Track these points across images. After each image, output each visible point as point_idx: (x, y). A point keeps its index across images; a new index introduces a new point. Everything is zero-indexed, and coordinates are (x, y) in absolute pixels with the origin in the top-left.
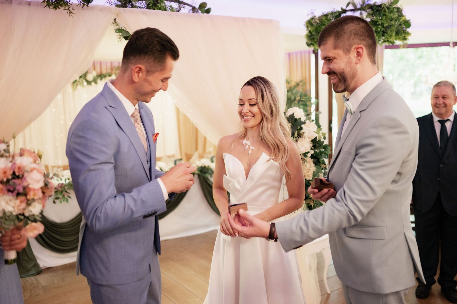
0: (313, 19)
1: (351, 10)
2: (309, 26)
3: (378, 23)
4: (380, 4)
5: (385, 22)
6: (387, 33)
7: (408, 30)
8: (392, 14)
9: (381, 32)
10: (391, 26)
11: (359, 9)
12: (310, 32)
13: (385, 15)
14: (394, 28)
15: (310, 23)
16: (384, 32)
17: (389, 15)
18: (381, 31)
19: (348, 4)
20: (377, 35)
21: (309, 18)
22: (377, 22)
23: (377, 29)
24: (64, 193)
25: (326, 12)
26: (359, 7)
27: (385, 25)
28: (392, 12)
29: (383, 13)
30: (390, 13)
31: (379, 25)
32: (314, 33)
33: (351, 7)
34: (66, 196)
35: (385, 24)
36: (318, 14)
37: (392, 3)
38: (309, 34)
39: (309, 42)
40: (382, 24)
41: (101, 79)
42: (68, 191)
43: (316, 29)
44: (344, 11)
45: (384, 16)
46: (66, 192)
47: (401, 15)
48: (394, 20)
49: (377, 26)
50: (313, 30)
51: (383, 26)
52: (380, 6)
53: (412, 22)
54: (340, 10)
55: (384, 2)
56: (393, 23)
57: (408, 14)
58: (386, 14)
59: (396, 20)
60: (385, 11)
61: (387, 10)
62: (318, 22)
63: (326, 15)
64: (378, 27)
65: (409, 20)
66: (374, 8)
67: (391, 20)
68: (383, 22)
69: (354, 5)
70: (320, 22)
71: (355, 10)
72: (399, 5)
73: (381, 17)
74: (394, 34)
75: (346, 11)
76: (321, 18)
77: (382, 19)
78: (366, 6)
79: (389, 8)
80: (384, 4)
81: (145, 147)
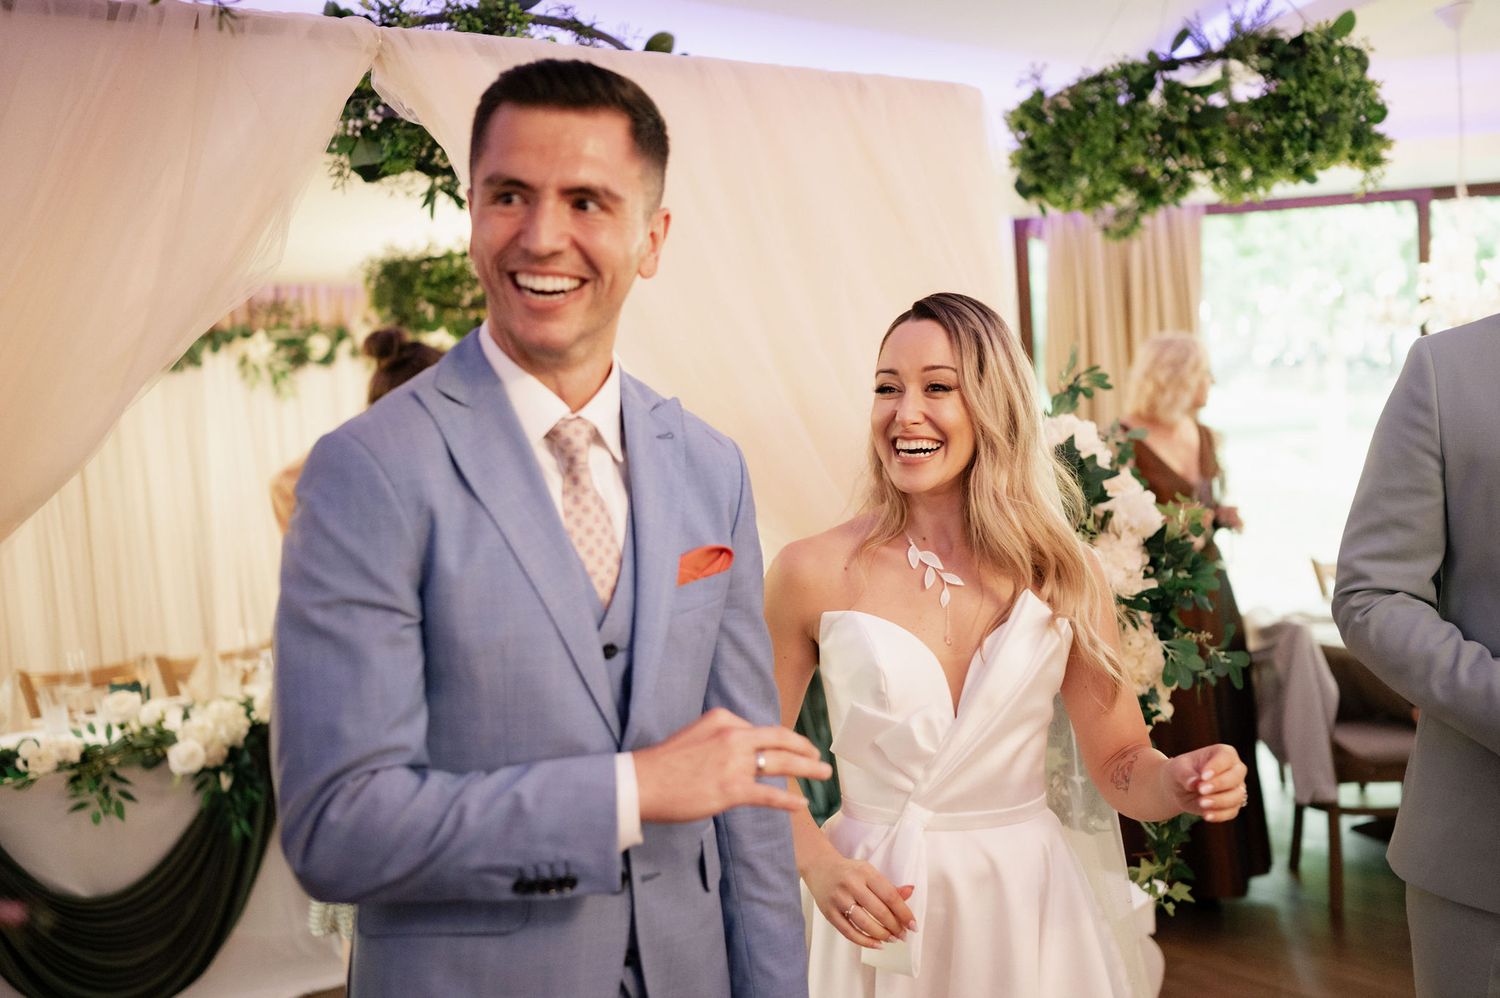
0: (1040, 95)
1: (1193, 61)
2: (1030, 124)
3: (1292, 104)
4: (1294, 34)
5: (1319, 100)
6: (1322, 137)
7: (1378, 128)
8: (1339, 70)
9: (1308, 135)
10: (1337, 111)
11: (1223, 55)
12: (1030, 143)
13: (1316, 72)
14: (1348, 121)
15: (1029, 113)
16: (1315, 136)
18: (1303, 130)
19: (1182, 37)
20: (1291, 147)
21: (1025, 94)
22: (1287, 98)
23: (1290, 123)
24: (106, 780)
25: (1096, 69)
26: (1217, 45)
27: (1318, 110)
28: (1336, 62)
29: (1307, 65)
31: (1298, 108)
32: (1047, 148)
33: (1188, 49)
34: (114, 793)
35: (1318, 105)
36: (1058, 80)
37: (1333, 30)
39: (1030, 181)
40: (1310, 106)
41: (215, 348)
42: (121, 773)
43: (1058, 131)
44: (1164, 65)
45: (1316, 78)
46: (114, 775)
47: (1363, 78)
48: (1347, 92)
49: (1291, 113)
50: (1044, 137)
51: (1312, 115)
52: (1298, 41)
54: (1148, 62)
55: (1307, 29)
56: (1344, 99)
58: (1319, 68)
59: (1352, 93)
60: (1315, 60)
61: (1322, 56)
62: (1066, 104)
63: (1100, 79)
64: (1294, 118)
66: (1278, 47)
67: (1339, 93)
68: (1310, 97)
69: (1201, 40)
70: (1076, 106)
71: (1206, 57)
72: (1355, 39)
73: (1300, 79)
74: (1347, 143)
75: (1173, 64)
76: (1074, 92)
77: (1304, 87)
78: (1246, 45)
79: (1326, 49)
80: (1310, 34)
81: (602, 583)
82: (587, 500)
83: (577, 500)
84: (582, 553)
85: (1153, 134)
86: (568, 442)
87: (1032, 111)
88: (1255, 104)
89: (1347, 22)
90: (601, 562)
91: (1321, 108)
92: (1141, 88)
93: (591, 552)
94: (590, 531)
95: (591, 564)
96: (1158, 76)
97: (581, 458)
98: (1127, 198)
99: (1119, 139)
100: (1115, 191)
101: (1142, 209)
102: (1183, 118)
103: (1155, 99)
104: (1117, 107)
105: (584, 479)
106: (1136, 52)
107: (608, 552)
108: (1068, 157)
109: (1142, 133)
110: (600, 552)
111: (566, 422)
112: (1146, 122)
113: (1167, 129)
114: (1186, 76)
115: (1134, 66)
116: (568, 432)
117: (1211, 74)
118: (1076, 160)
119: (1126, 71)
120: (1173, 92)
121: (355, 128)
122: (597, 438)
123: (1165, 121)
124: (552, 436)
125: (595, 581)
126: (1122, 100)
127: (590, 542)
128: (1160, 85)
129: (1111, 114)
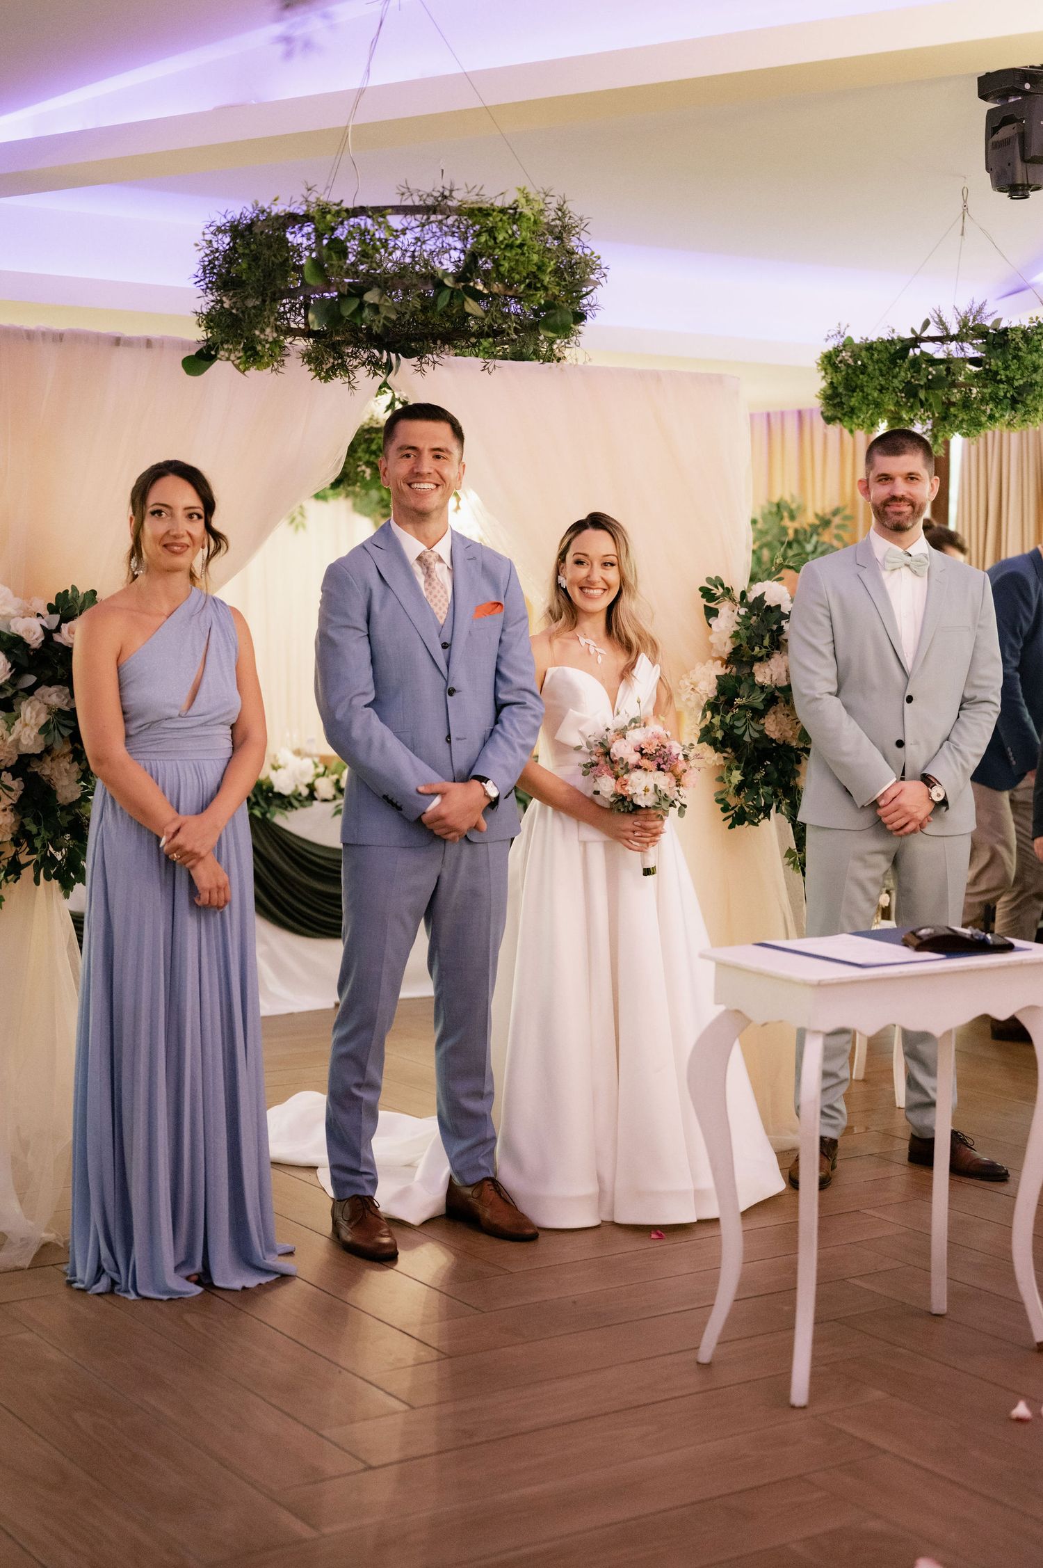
0: (838, 351)
1: (933, 339)
2: (829, 370)
3: (999, 378)
4: (1005, 327)
5: (1018, 377)
6: (1022, 402)
10: (1032, 385)
11: (955, 338)
12: (831, 385)
15: (830, 361)
17: (1029, 356)
18: (1005, 397)
19: (926, 324)
21: (829, 347)
26: (953, 330)
27: (1016, 384)
30: (1030, 353)
31: (1001, 381)
32: (841, 390)
33: (933, 331)
35: (1017, 380)
38: (829, 392)
39: (829, 414)
40: (1010, 381)
43: (847, 379)
44: (916, 341)
50: (838, 382)
54: (909, 335)
58: (1020, 354)
60: (1016, 347)
61: (1023, 345)
68: (1011, 375)
69: (941, 324)
71: (943, 337)
73: (1005, 362)
75: (921, 341)
77: (1006, 368)
78: (971, 331)
81: (441, 617)
82: (434, 584)
83: (430, 584)
84: (432, 605)
85: (901, 391)
86: (426, 561)
90: (440, 609)
93: (436, 605)
94: (435, 596)
95: (436, 610)
96: (910, 349)
97: (432, 567)
102: (923, 381)
105: (433, 575)
107: (444, 605)
110: (440, 605)
111: (424, 552)
114: (929, 350)
116: (426, 557)
117: (950, 350)
118: (855, 402)
122: (440, 560)
124: (419, 559)
125: (438, 616)
127: (436, 601)
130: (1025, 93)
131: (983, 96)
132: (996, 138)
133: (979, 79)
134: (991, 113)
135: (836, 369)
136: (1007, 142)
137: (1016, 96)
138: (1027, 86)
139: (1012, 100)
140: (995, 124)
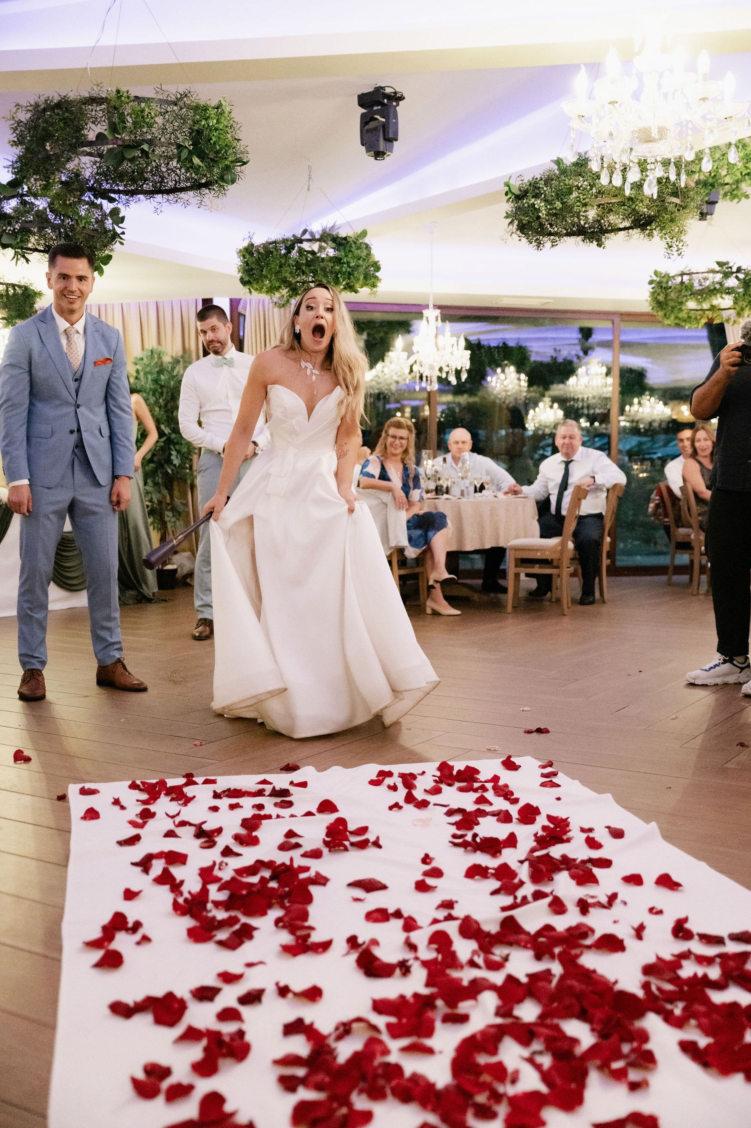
0: (251, 245)
1: (308, 240)
2: (247, 256)
3: (342, 261)
4: (344, 236)
5: (352, 261)
6: (353, 274)
7: (377, 274)
8: (359, 251)
9: (347, 274)
10: (358, 266)
11: (319, 240)
12: (246, 263)
13: (350, 251)
14: (361, 270)
16: (350, 274)
17: (356, 251)
18: (346, 271)
19: (305, 231)
20: (341, 277)
21: (245, 244)
22: (341, 259)
23: (341, 269)
25: (273, 239)
26: (317, 236)
28: (359, 248)
29: (348, 248)
30: (357, 249)
31: (344, 263)
32: (253, 266)
33: (307, 236)
36: (259, 240)
37: (358, 236)
38: (246, 267)
39: (247, 279)
40: (348, 263)
45: (350, 253)
47: (369, 254)
48: (361, 259)
49: (342, 264)
50: (252, 262)
51: (349, 266)
52: (345, 239)
53: (382, 264)
54: (293, 238)
55: (349, 235)
56: (361, 262)
57: (377, 254)
58: (352, 250)
59: (364, 260)
60: (351, 247)
61: (353, 245)
62: (262, 250)
63: (275, 242)
64: (343, 266)
65: (378, 262)
66: (338, 240)
67: (359, 259)
68: (349, 260)
69: (311, 232)
70: (265, 252)
71: (312, 240)
72: (366, 240)
73: (345, 253)
74: (362, 277)
75: (301, 241)
76: (265, 246)
77: (346, 256)
78: (327, 237)
79: (355, 243)
80: (350, 237)
81: (74, 365)
82: (72, 346)
83: (69, 346)
84: (69, 358)
85: (293, 266)
86: (68, 333)
87: (248, 251)
88: (331, 259)
89: (364, 233)
90: (74, 360)
91: (352, 264)
92: (289, 249)
93: (72, 358)
94: (72, 353)
95: (71, 361)
96: (296, 245)
97: (71, 336)
98: (285, 291)
99: (281, 267)
100: (280, 287)
101: (291, 297)
102: (304, 262)
103: (294, 254)
104: (280, 254)
105: (72, 341)
106: (289, 235)
107: (76, 358)
108: (262, 271)
109: (289, 265)
111: (68, 328)
112: (291, 261)
113: (298, 265)
114: (306, 246)
115: (287, 240)
117: (315, 247)
118: (264, 273)
119: (284, 241)
120: (301, 251)
121: (10, 230)
123: (297, 262)
124: (65, 331)
125: (72, 365)
126: (283, 252)
128: (296, 248)
129: (278, 256)
130: (383, 104)
131: (361, 104)
132: (367, 127)
133: (359, 96)
134: (363, 115)
135: (251, 254)
136: (376, 129)
137: (378, 106)
138: (386, 101)
139: (375, 108)
140: (365, 120)
